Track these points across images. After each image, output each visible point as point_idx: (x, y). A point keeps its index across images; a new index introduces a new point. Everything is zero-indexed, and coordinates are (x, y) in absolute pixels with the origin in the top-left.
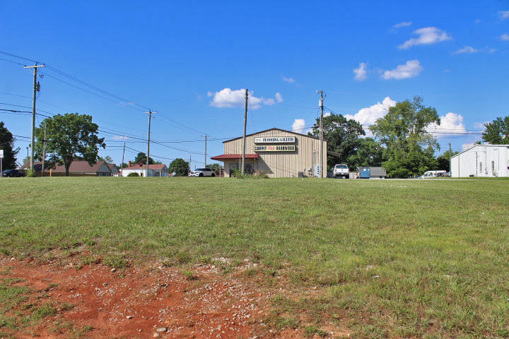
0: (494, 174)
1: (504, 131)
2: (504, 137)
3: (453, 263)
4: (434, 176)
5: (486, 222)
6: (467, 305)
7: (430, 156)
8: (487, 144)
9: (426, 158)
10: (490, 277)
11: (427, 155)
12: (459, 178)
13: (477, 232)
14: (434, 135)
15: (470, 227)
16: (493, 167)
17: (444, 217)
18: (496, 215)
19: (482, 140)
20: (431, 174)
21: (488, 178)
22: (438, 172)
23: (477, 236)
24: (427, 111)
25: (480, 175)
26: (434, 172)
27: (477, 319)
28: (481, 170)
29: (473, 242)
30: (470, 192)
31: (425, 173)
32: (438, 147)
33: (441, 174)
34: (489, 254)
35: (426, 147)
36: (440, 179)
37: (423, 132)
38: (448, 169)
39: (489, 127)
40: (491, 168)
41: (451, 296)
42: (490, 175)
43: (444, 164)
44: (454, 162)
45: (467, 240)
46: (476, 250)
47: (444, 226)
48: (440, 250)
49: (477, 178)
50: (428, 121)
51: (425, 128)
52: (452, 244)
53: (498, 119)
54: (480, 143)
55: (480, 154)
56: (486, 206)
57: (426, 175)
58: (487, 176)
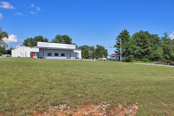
0: (26, 56)
1: (29, 42)
2: (29, 44)
3: (7, 87)
4: (5, 56)
5: (21, 72)
6: (11, 102)
7: (4, 49)
8: (24, 46)
9: (3, 50)
10: (19, 90)
11: (3, 49)
12: (14, 57)
13: (17, 76)
14: (6, 42)
15: (15, 74)
16: (26, 54)
17: (6, 71)
18: (24, 70)
19: (23, 45)
20: (4, 56)
21: (24, 58)
22: (7, 55)
23: (17, 77)
24: (4, 33)
25: (21, 56)
26: (5, 55)
27: (14, 106)
28: (22, 55)
29: (15, 79)
30: (17, 62)
31: (2, 55)
32: (7, 46)
33: (8, 56)
34: (20, 83)
35: (3, 46)
36: (8, 58)
37: (2, 40)
38: (11, 54)
39: (25, 41)
40: (25, 54)
41: (5, 99)
42: (25, 56)
43: (9, 52)
44: (13, 52)
45: (13, 79)
46: (15, 82)
47: (6, 74)
48: (2, 83)
49: (20, 57)
50: (4, 37)
51: (3, 39)
52: (8, 80)
53: (28, 38)
54: (22, 46)
55: (22, 49)
56: (21, 67)
57: (2, 56)
58: (24, 57)
